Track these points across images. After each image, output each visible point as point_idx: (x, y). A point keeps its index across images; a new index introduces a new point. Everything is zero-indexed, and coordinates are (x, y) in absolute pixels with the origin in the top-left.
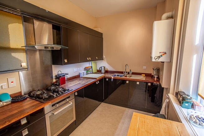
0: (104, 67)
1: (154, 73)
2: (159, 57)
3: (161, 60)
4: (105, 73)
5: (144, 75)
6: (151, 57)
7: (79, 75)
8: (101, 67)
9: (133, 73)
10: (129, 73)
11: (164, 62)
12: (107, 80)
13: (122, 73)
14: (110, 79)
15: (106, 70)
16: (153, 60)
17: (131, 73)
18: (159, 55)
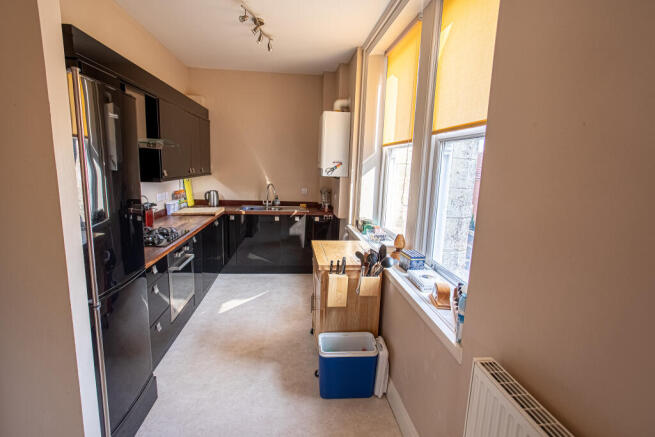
0: (217, 192)
1: (322, 200)
2: (333, 169)
3: (336, 174)
4: (218, 206)
5: (304, 205)
6: (320, 170)
7: (166, 210)
8: (209, 193)
9: (283, 204)
10: (274, 204)
11: (338, 178)
12: (232, 218)
13: (259, 203)
14: (238, 216)
15: (220, 198)
16: (324, 174)
17: (278, 203)
18: (333, 166)
